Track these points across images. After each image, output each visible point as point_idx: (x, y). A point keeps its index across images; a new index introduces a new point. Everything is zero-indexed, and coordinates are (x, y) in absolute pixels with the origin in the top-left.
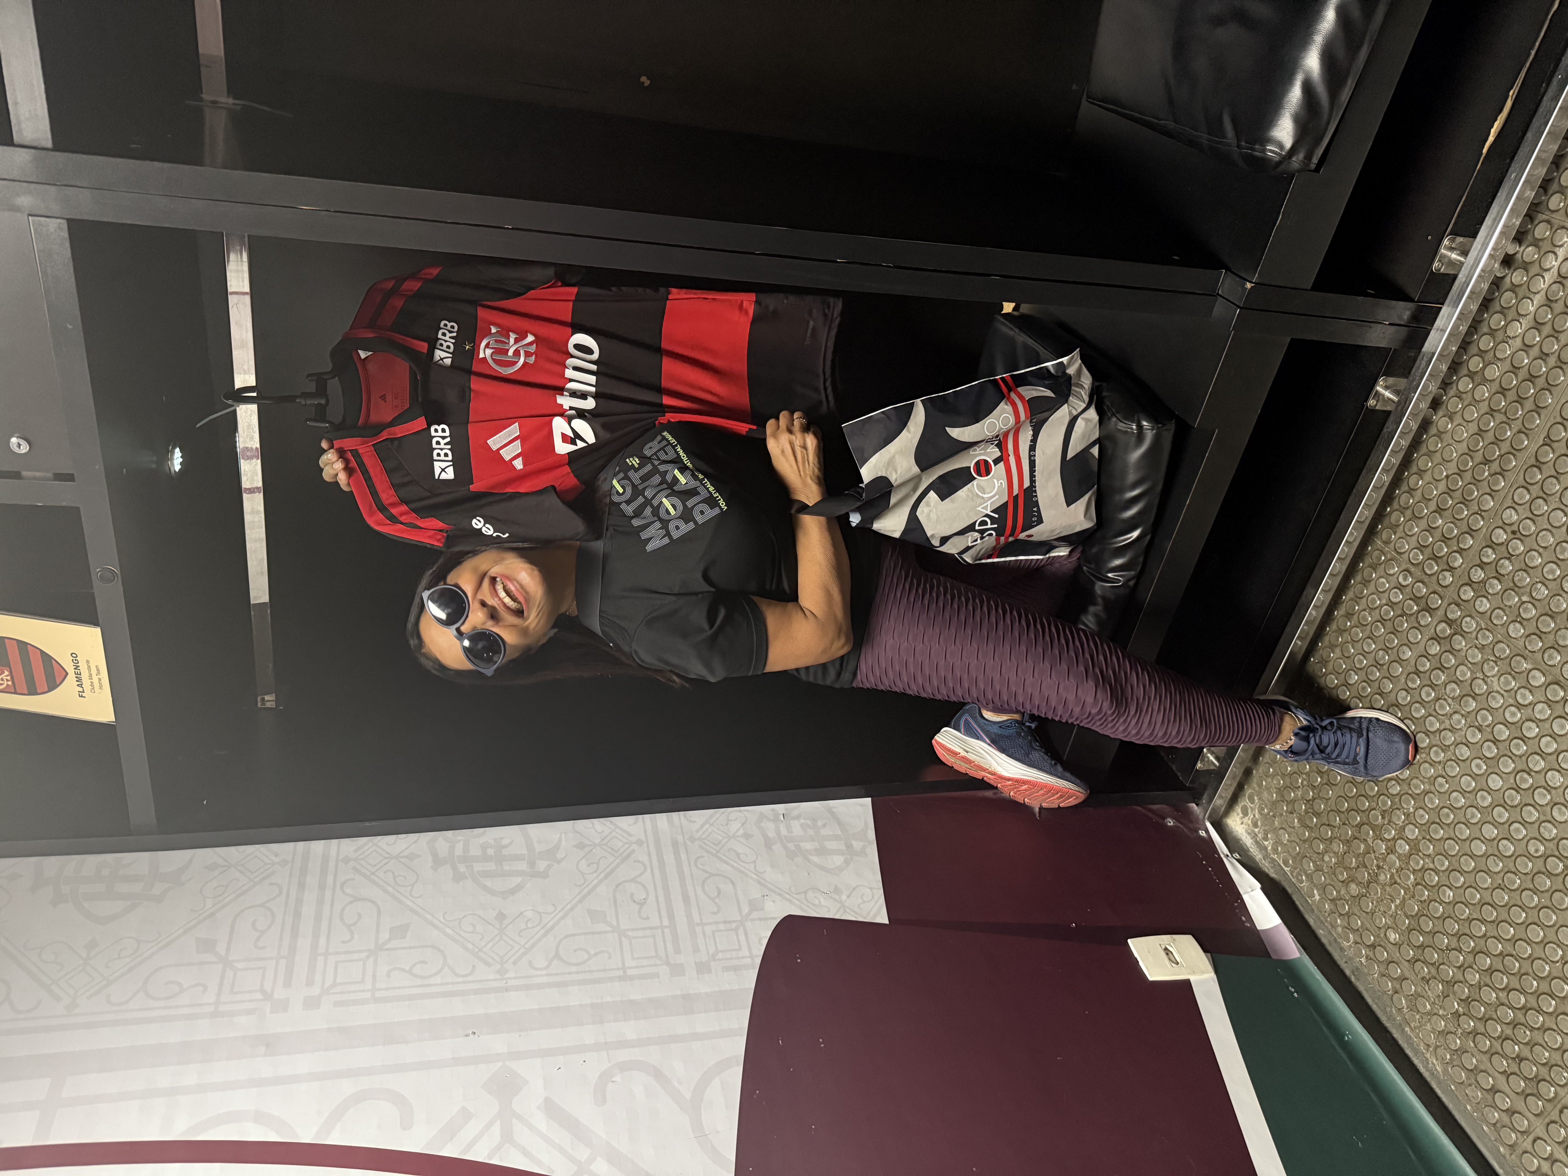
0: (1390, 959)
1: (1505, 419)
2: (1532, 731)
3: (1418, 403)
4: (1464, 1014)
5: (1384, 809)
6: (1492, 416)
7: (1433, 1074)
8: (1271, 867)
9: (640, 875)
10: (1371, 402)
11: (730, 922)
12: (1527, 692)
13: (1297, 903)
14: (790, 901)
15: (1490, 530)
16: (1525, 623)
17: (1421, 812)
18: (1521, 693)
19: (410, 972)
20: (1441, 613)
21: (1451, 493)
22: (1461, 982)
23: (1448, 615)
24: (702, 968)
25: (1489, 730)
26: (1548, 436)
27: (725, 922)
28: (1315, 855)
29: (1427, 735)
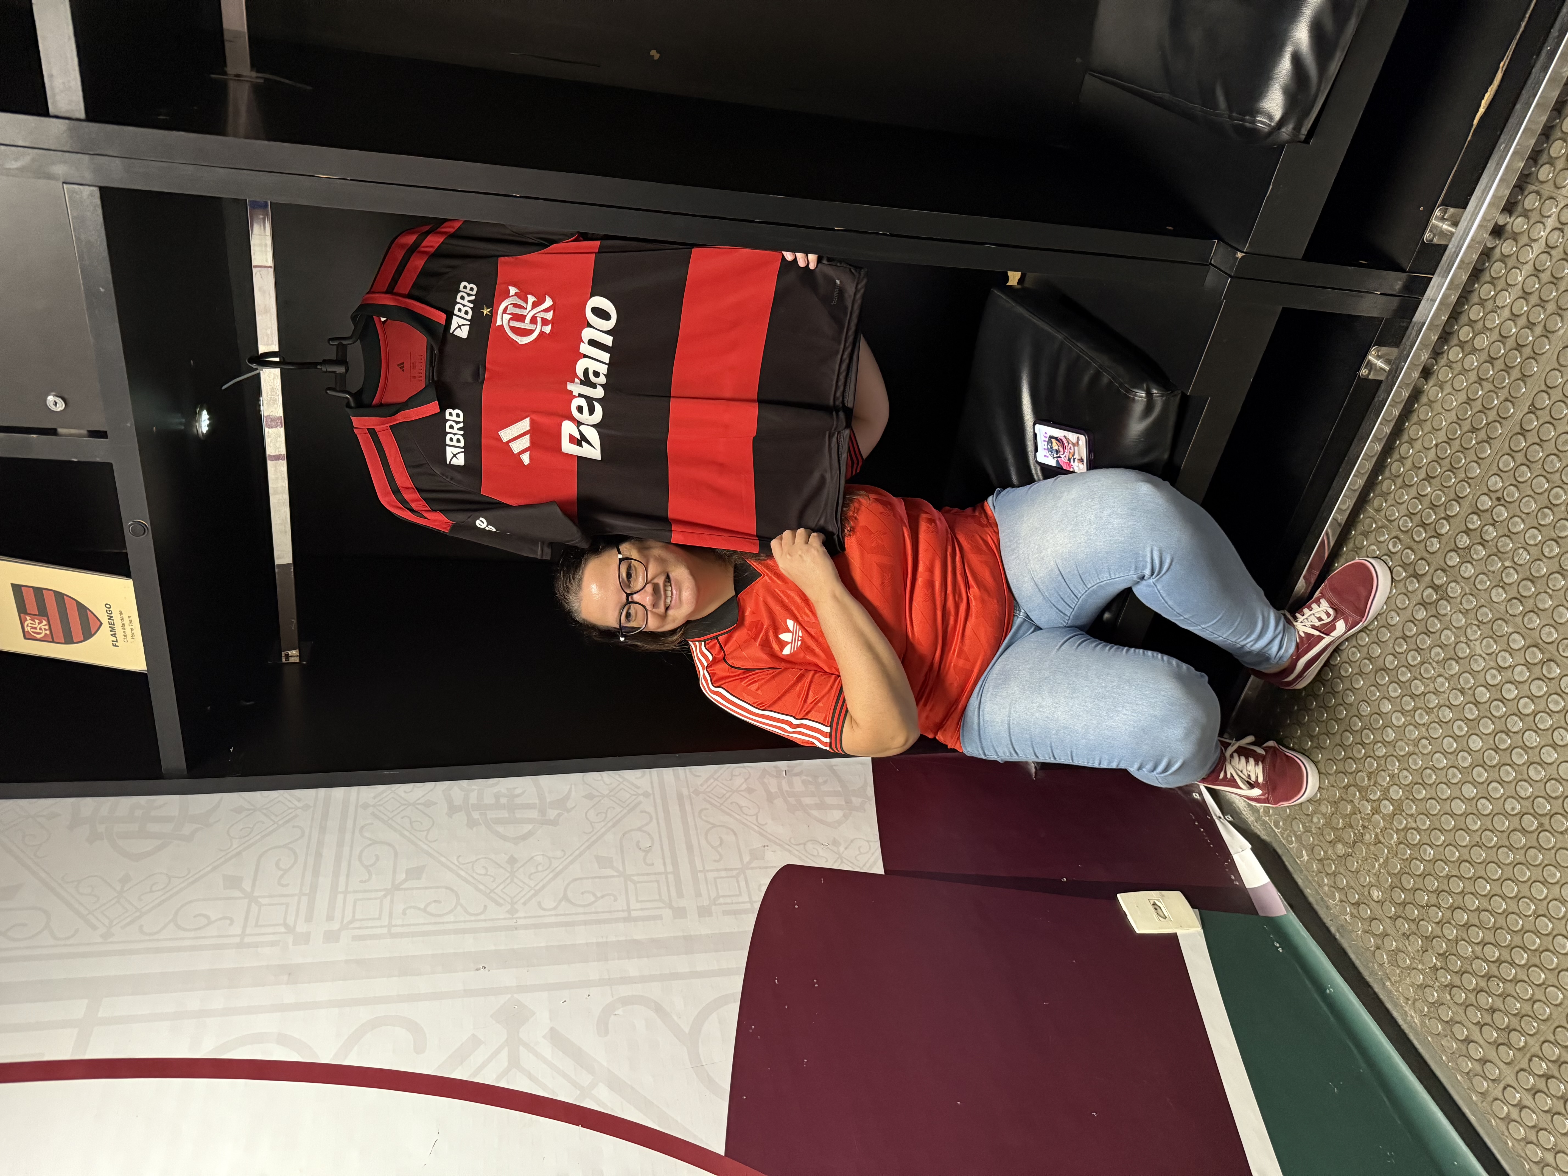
0: (1373, 916)
1: (1493, 388)
2: (1511, 692)
3: (1408, 373)
4: (1441, 968)
5: (1370, 771)
6: (1480, 384)
7: (1411, 1026)
8: (1263, 829)
9: (647, 824)
10: (1364, 372)
11: (731, 870)
12: (1507, 655)
13: (1287, 863)
14: (790, 851)
15: (1476, 498)
16: (1507, 588)
17: (1405, 773)
18: (1502, 656)
19: (424, 910)
20: (1427, 579)
21: (1440, 461)
22: (1439, 937)
23: (1434, 580)
24: (704, 912)
25: (1471, 692)
26: (1533, 404)
27: (726, 870)
28: (1304, 817)
29: (1412, 698)
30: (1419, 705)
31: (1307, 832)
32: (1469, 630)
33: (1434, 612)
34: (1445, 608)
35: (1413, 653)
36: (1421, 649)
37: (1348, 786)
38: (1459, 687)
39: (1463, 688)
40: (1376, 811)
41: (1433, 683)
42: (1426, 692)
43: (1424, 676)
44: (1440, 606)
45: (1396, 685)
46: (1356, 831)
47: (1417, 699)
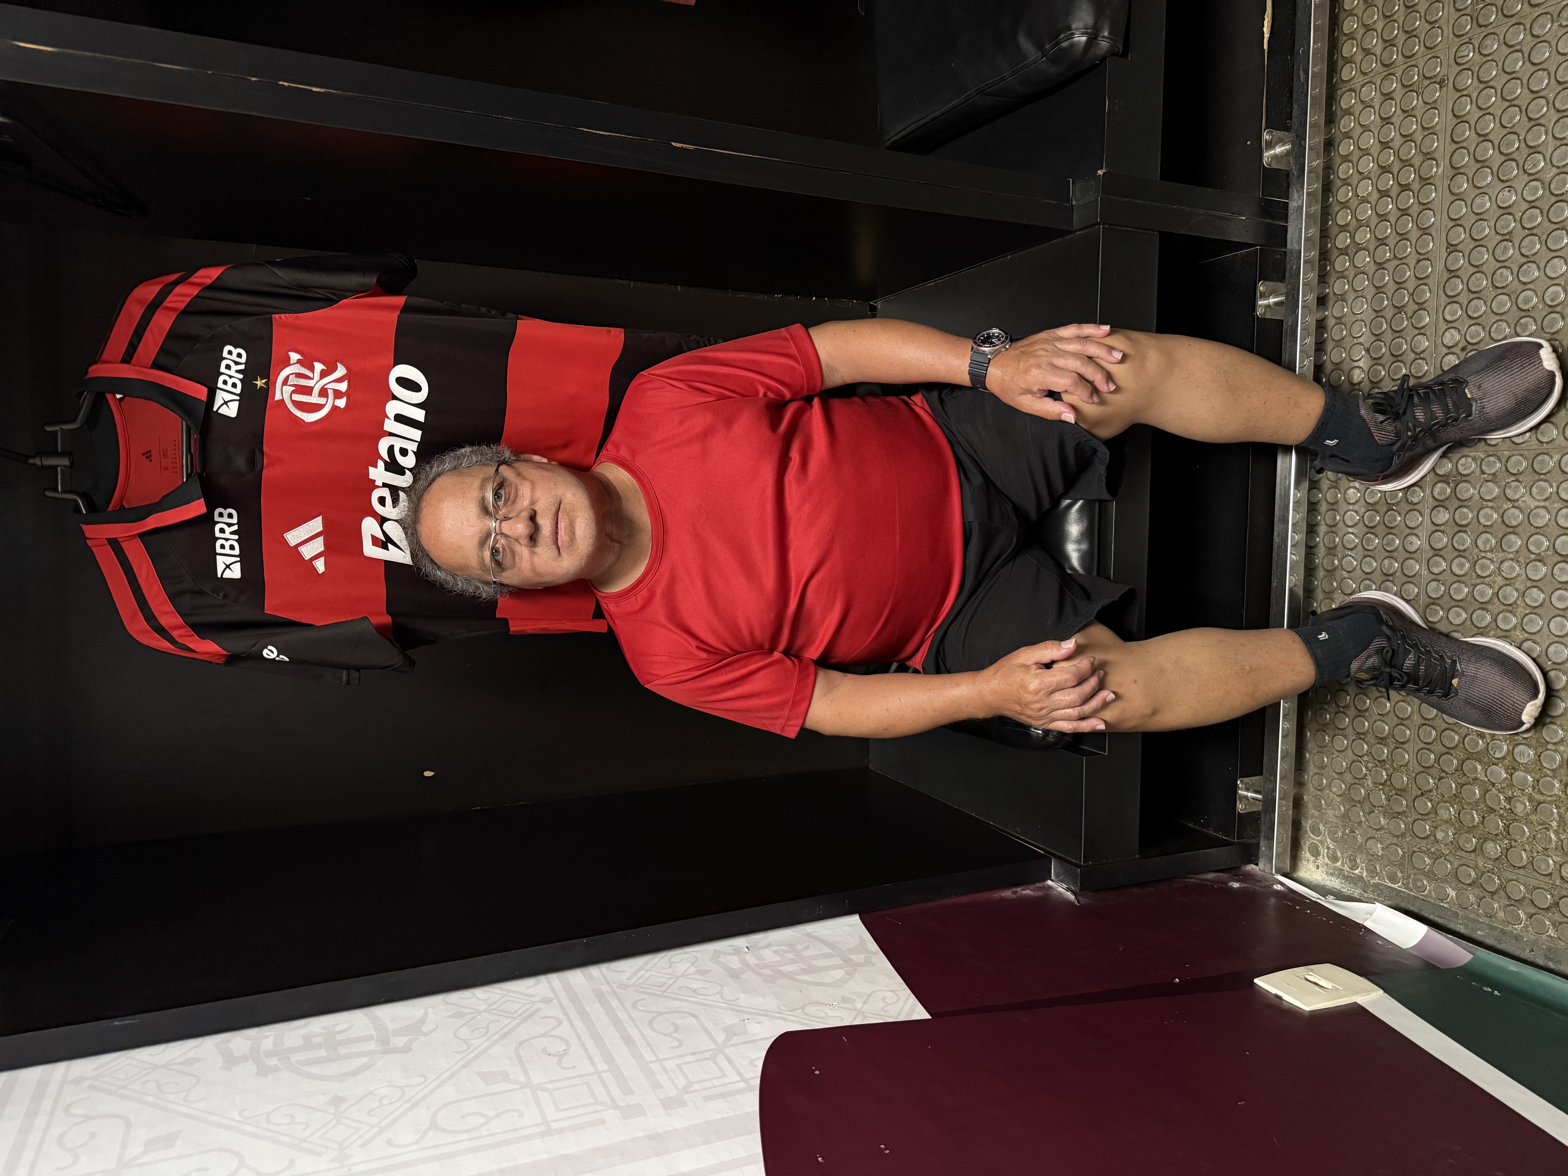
1: (1398, 262)
10: (1260, 311)
14: (783, 1019)
28: (1423, 843)
29: (1483, 609)
30: (1496, 611)
31: (1437, 859)
32: (1508, 491)
33: (1457, 503)
34: (1467, 491)
35: (1456, 561)
36: (1464, 551)
37: (1462, 763)
38: (1533, 556)
39: (1539, 554)
40: (1512, 769)
41: (1500, 574)
42: (1496, 590)
43: (1484, 575)
44: (1460, 491)
45: (1456, 609)
46: (1501, 812)
47: (1489, 607)
